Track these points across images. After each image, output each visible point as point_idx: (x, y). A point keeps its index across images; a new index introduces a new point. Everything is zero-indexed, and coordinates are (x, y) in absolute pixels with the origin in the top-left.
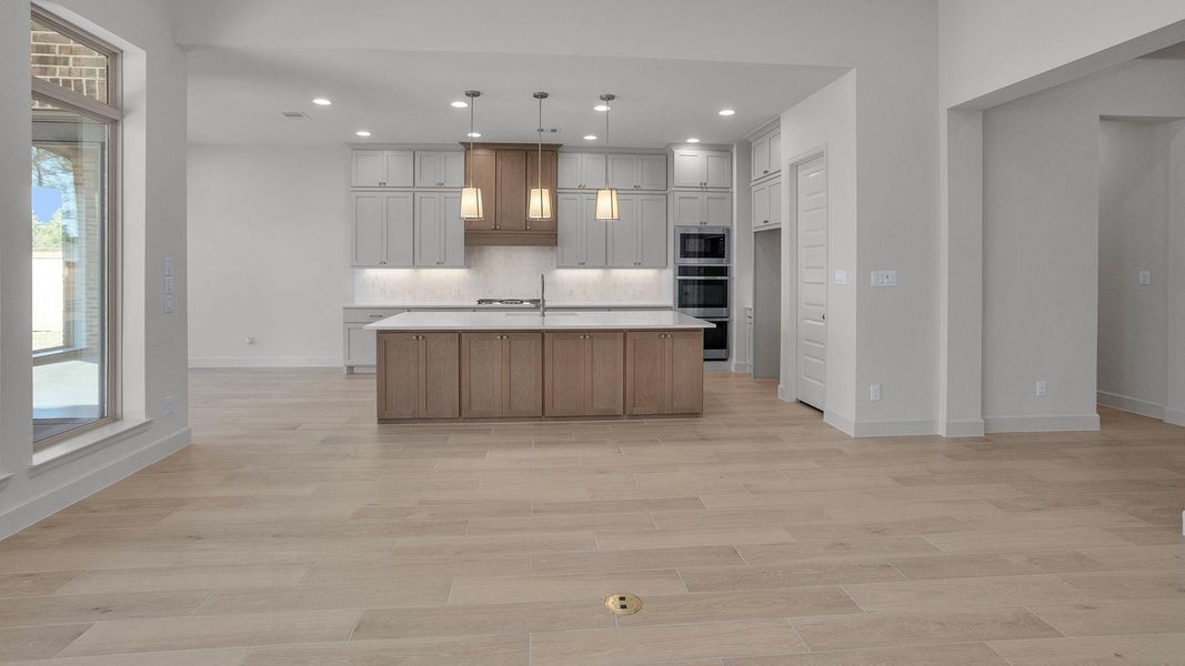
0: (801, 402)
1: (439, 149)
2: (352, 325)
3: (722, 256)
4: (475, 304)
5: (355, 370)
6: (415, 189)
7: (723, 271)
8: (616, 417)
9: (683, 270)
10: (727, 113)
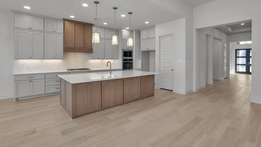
0: (161, 88)
1: (55, 20)
2: (17, 82)
3: (132, 56)
4: (66, 71)
5: (19, 99)
6: (44, 32)
7: (132, 60)
8: (139, 100)
9: (124, 60)
10: (147, 23)
